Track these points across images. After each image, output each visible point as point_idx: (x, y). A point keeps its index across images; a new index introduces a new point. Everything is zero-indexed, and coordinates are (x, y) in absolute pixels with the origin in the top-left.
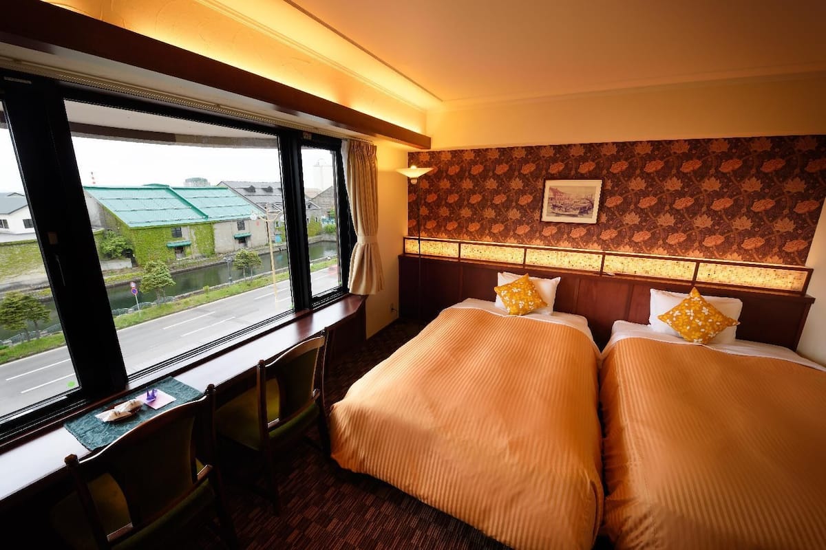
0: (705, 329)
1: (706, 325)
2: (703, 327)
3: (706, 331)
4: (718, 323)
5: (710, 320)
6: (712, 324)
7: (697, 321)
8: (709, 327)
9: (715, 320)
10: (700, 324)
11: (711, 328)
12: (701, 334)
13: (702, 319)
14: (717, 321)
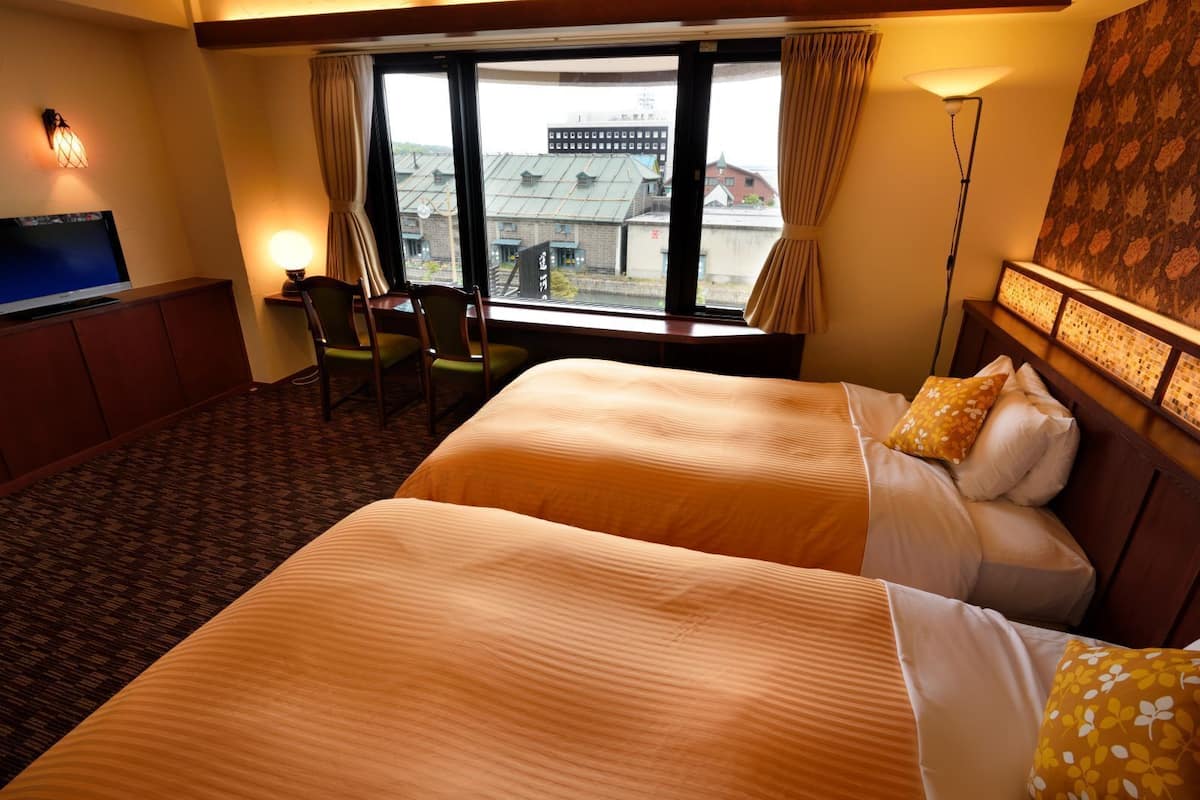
0: (1077, 763)
1: (1091, 752)
2: (1081, 747)
3: (1073, 773)
4: (1131, 789)
5: (1120, 751)
6: (1114, 766)
7: (1089, 715)
8: (1093, 767)
9: (1134, 767)
10: (1084, 730)
11: (1094, 776)
12: (1055, 763)
13: (1108, 723)
14: (1135, 778)
